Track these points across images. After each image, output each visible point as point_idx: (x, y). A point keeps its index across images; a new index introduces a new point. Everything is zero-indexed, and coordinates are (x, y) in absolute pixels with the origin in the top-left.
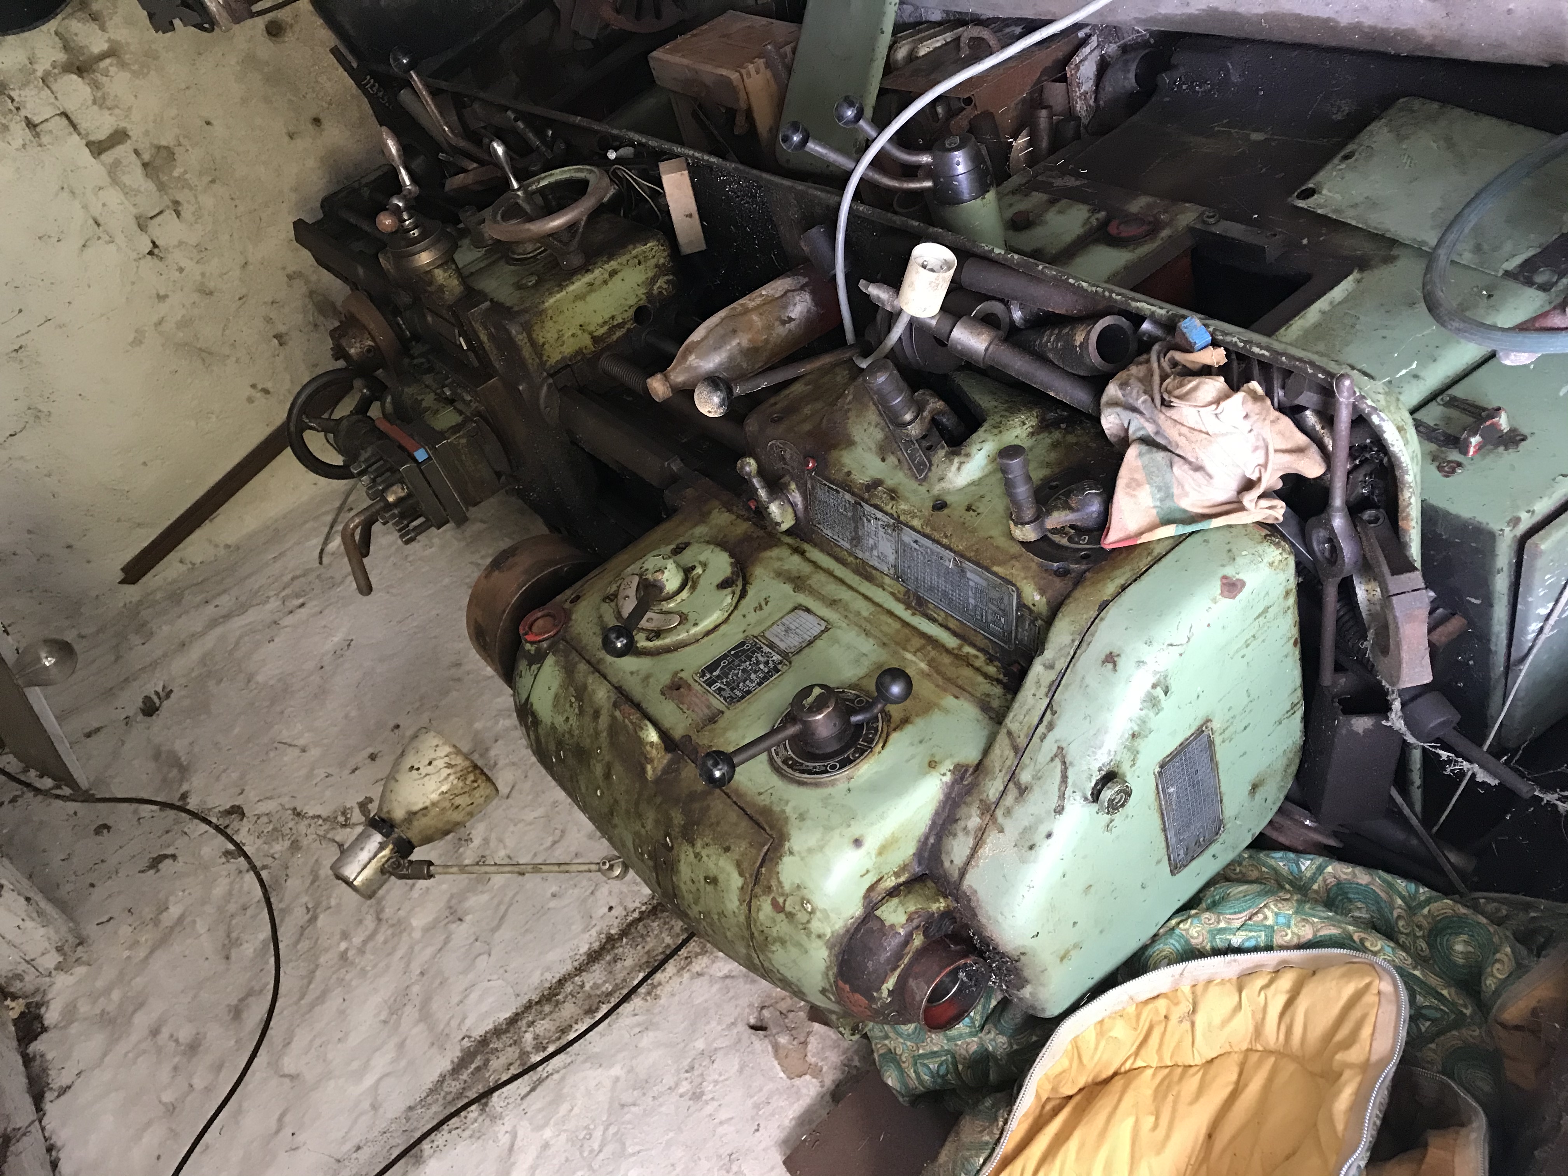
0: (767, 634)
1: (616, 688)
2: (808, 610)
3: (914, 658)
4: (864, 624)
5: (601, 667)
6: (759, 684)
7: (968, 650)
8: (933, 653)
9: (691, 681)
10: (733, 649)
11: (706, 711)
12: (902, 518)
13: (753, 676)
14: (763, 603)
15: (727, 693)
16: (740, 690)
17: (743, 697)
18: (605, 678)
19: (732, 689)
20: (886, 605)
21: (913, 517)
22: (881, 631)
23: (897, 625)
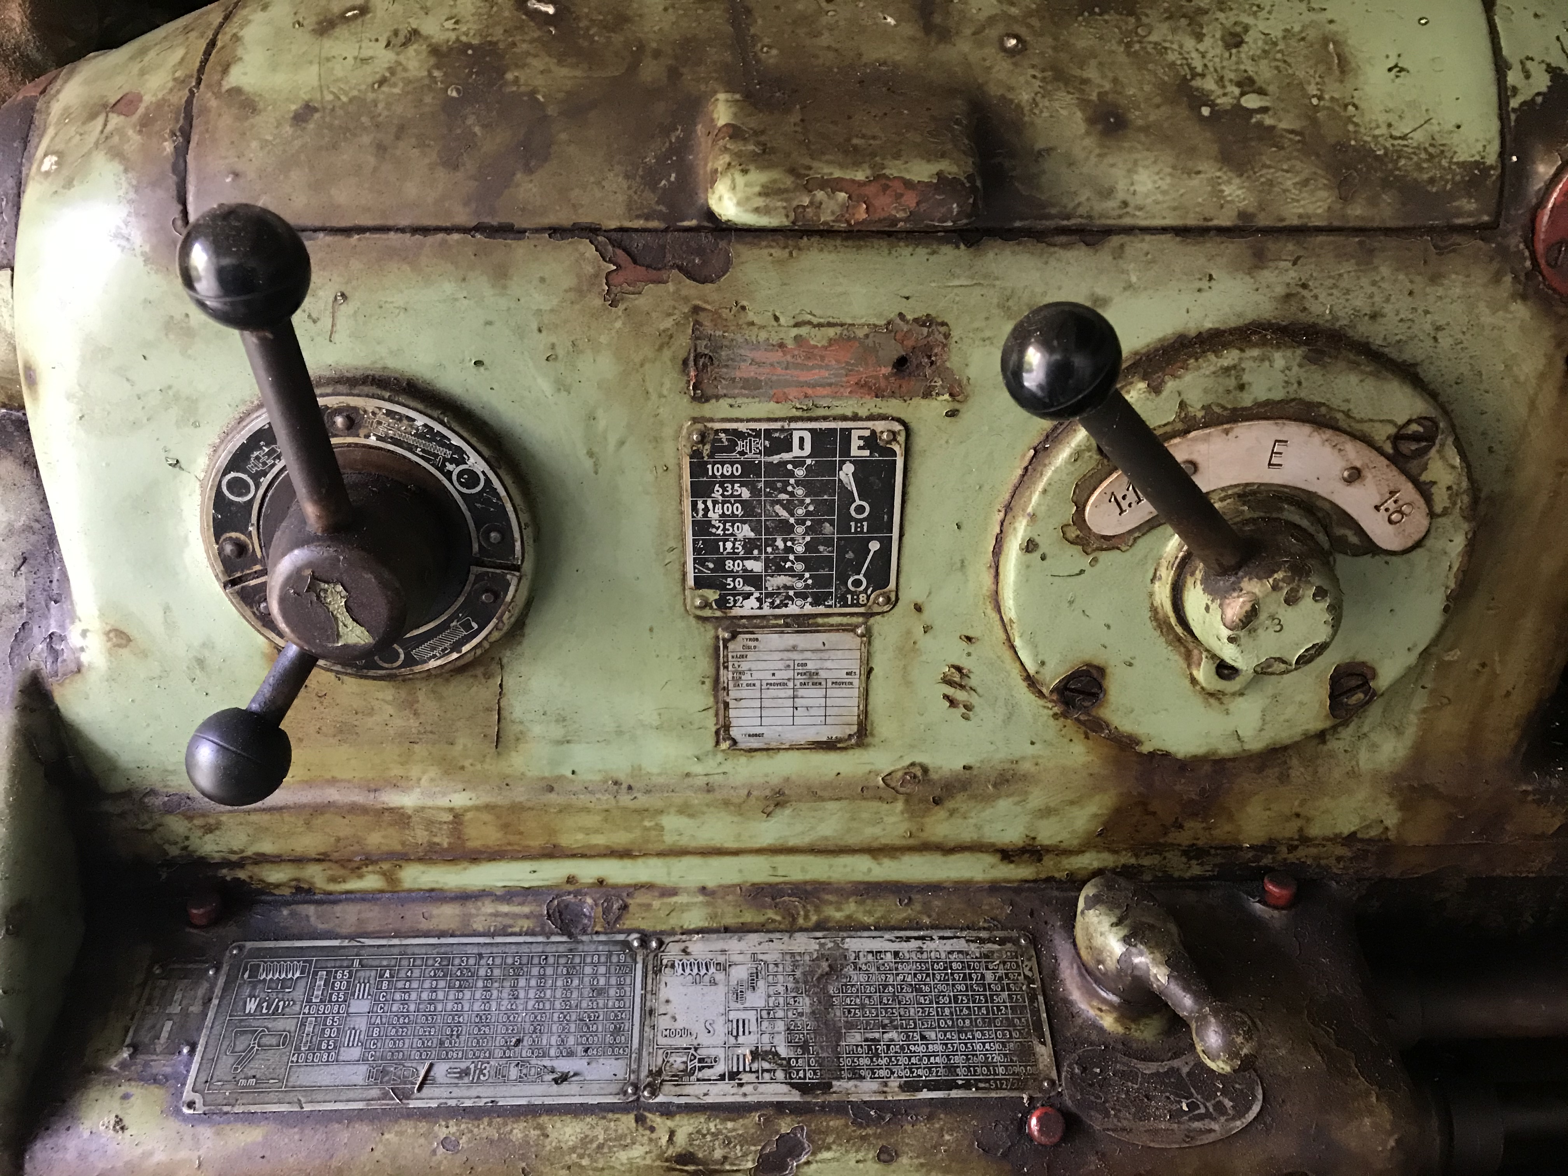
0: (850, 641)
1: (1108, 232)
2: (829, 745)
3: (443, 802)
4: (643, 800)
5: (1233, 248)
6: (702, 527)
7: (371, 881)
8: (421, 836)
9: (893, 407)
10: (884, 553)
11: (746, 371)
12: (629, 1120)
13: (746, 531)
14: (960, 695)
15: (754, 451)
16: (731, 479)
17: (698, 468)
18: (1182, 232)
19: (749, 468)
20: (654, 862)
21: (585, 1141)
22: (586, 810)
23: (569, 839)
